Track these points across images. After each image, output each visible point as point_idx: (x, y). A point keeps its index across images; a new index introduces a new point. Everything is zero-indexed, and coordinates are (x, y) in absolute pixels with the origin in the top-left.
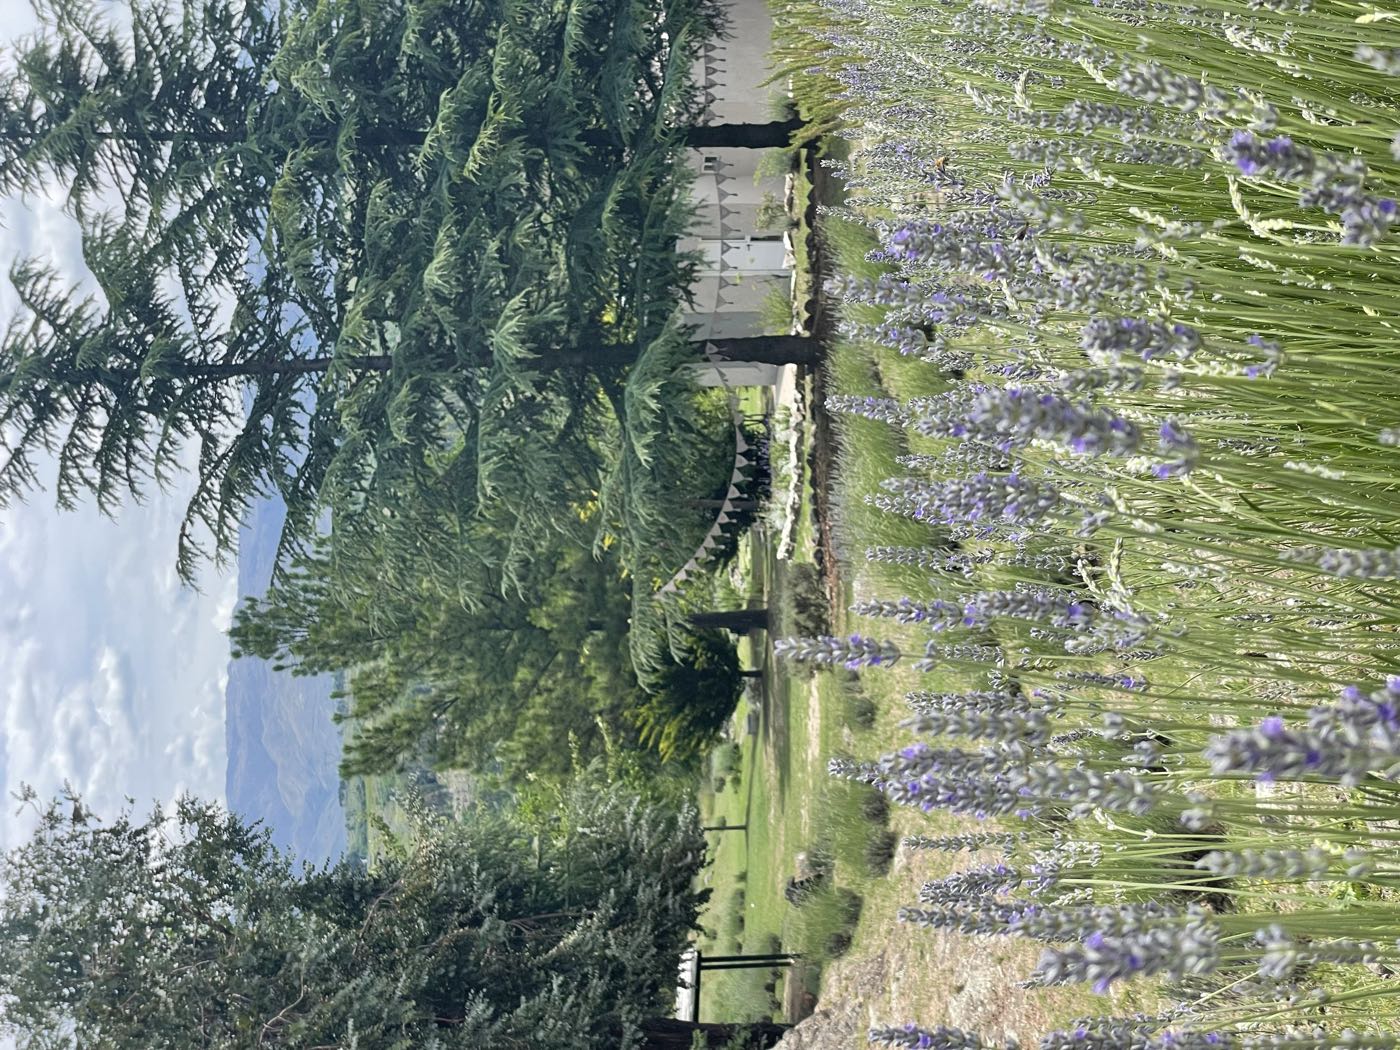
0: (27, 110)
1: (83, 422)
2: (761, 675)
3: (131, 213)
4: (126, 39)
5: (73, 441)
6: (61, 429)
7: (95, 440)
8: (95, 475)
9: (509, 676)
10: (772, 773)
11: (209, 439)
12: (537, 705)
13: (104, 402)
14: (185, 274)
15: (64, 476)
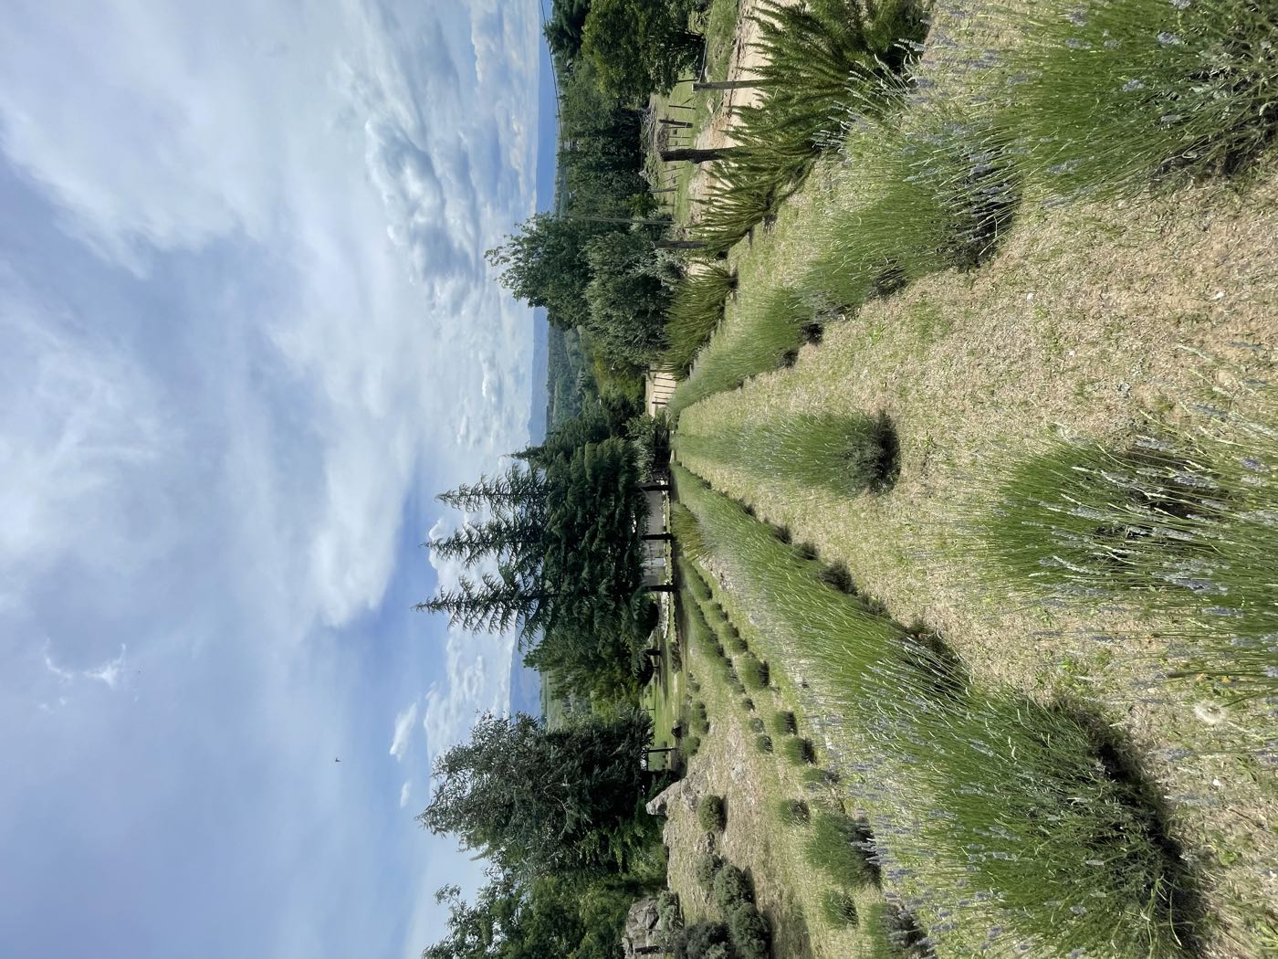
0: (488, 536)
1: (496, 612)
2: (659, 667)
3: (511, 560)
4: (511, 520)
5: (494, 616)
6: (491, 614)
7: (500, 616)
8: (499, 626)
9: (594, 670)
10: (662, 695)
11: (527, 615)
12: (602, 679)
13: (502, 607)
14: (523, 574)
15: (491, 626)
